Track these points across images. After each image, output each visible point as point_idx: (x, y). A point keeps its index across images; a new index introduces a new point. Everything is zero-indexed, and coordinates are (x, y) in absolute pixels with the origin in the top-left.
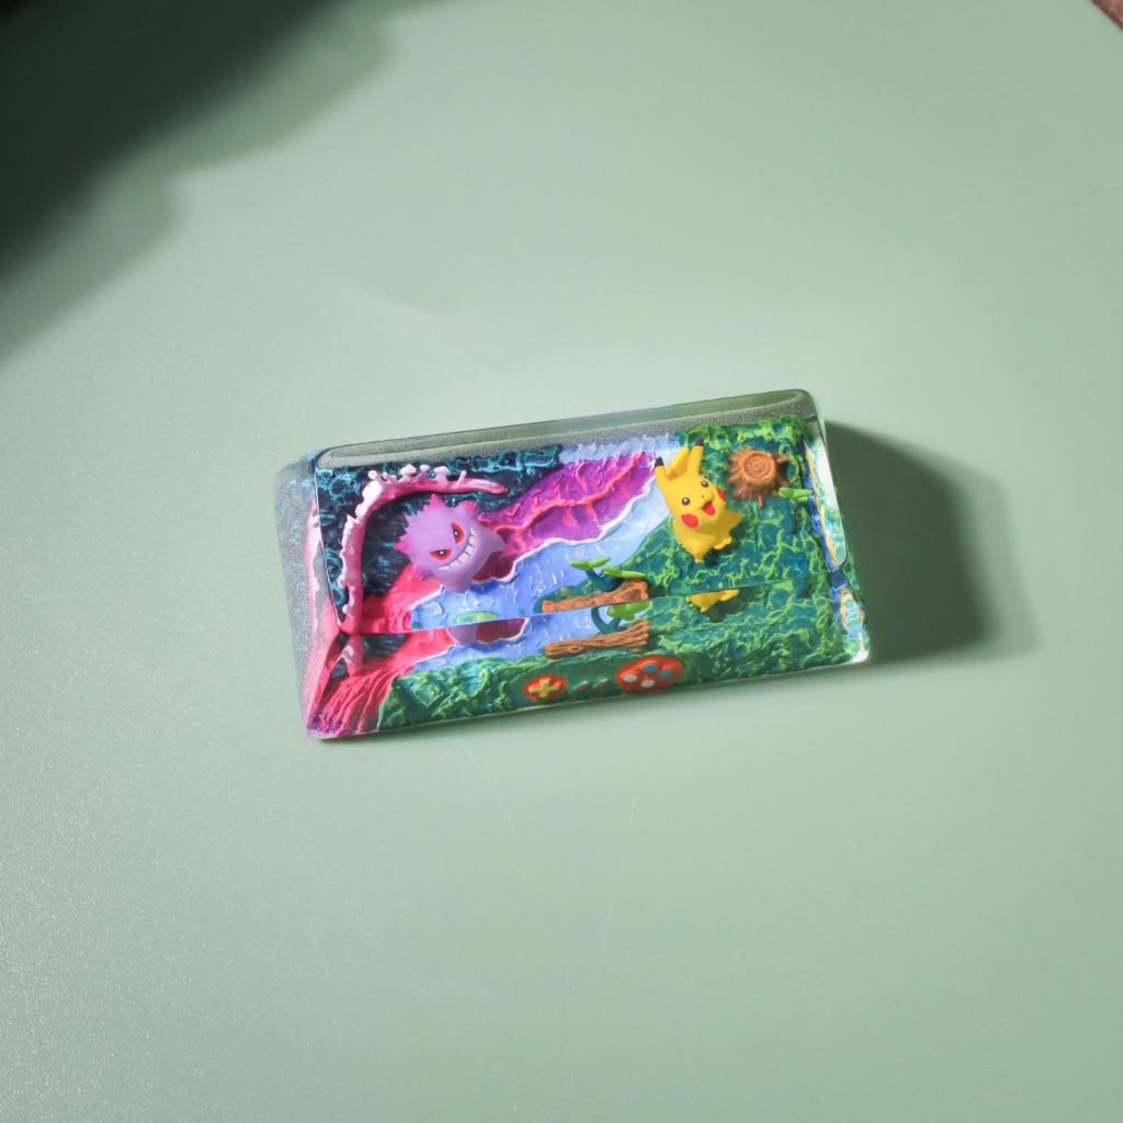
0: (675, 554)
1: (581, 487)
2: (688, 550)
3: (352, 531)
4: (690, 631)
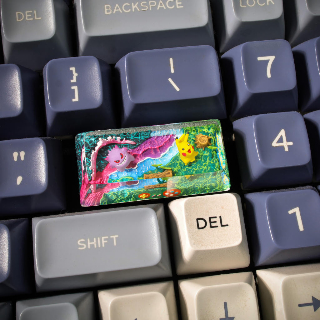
0: (180, 163)
1: (156, 143)
2: (183, 162)
3: (94, 154)
4: (183, 183)
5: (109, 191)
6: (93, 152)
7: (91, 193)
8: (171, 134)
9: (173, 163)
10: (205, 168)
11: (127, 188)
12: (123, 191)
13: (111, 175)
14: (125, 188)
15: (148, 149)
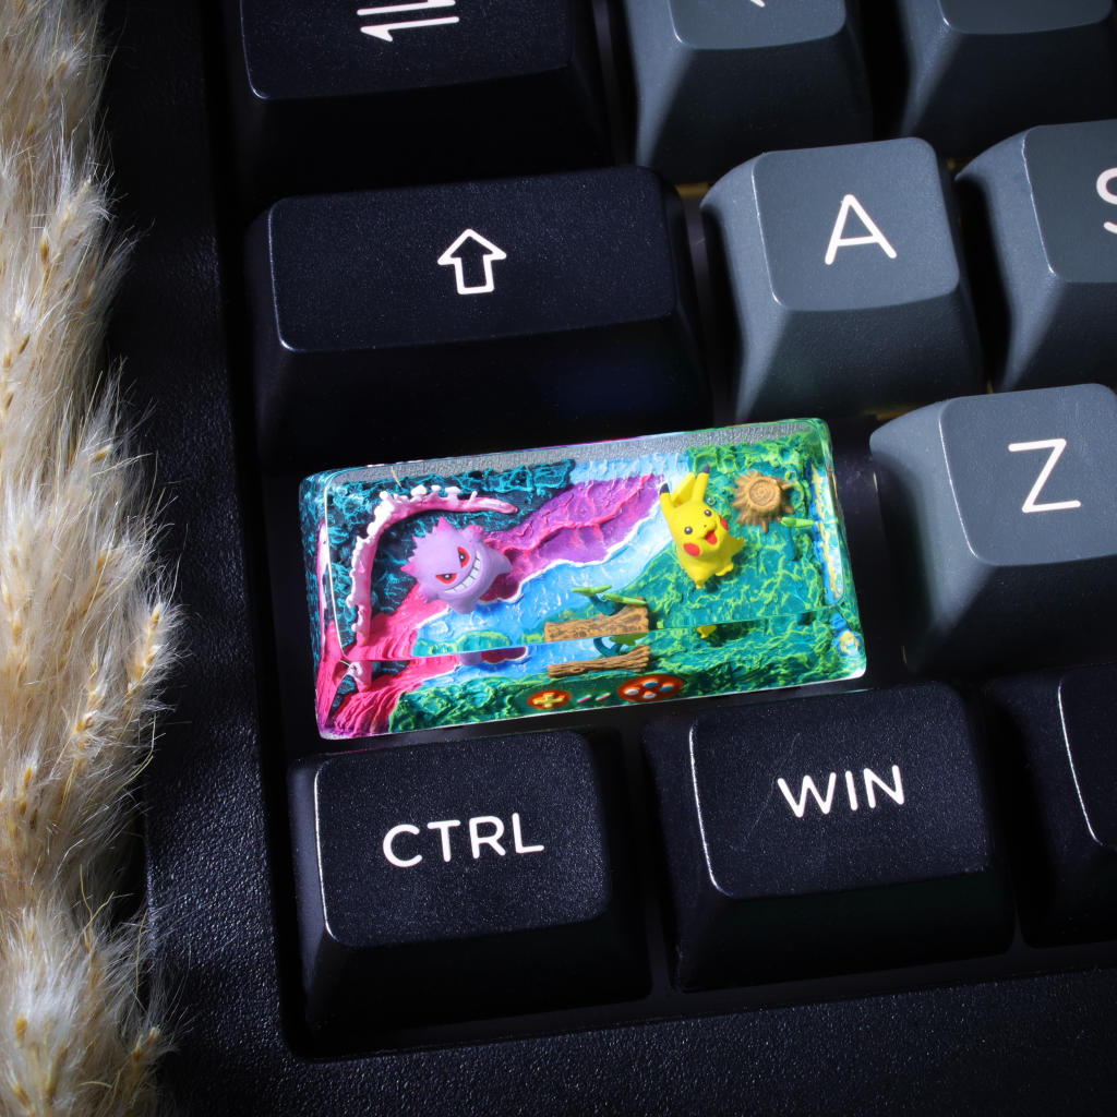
0: (678, 578)
1: (589, 508)
2: (691, 576)
3: (362, 551)
4: (691, 654)
5: (419, 685)
6: (360, 543)
7: (356, 691)
8: (646, 473)
9: (650, 580)
10: (769, 597)
11: (487, 675)
12: (471, 683)
13: (426, 628)
14: (477, 675)
15: (559, 531)
